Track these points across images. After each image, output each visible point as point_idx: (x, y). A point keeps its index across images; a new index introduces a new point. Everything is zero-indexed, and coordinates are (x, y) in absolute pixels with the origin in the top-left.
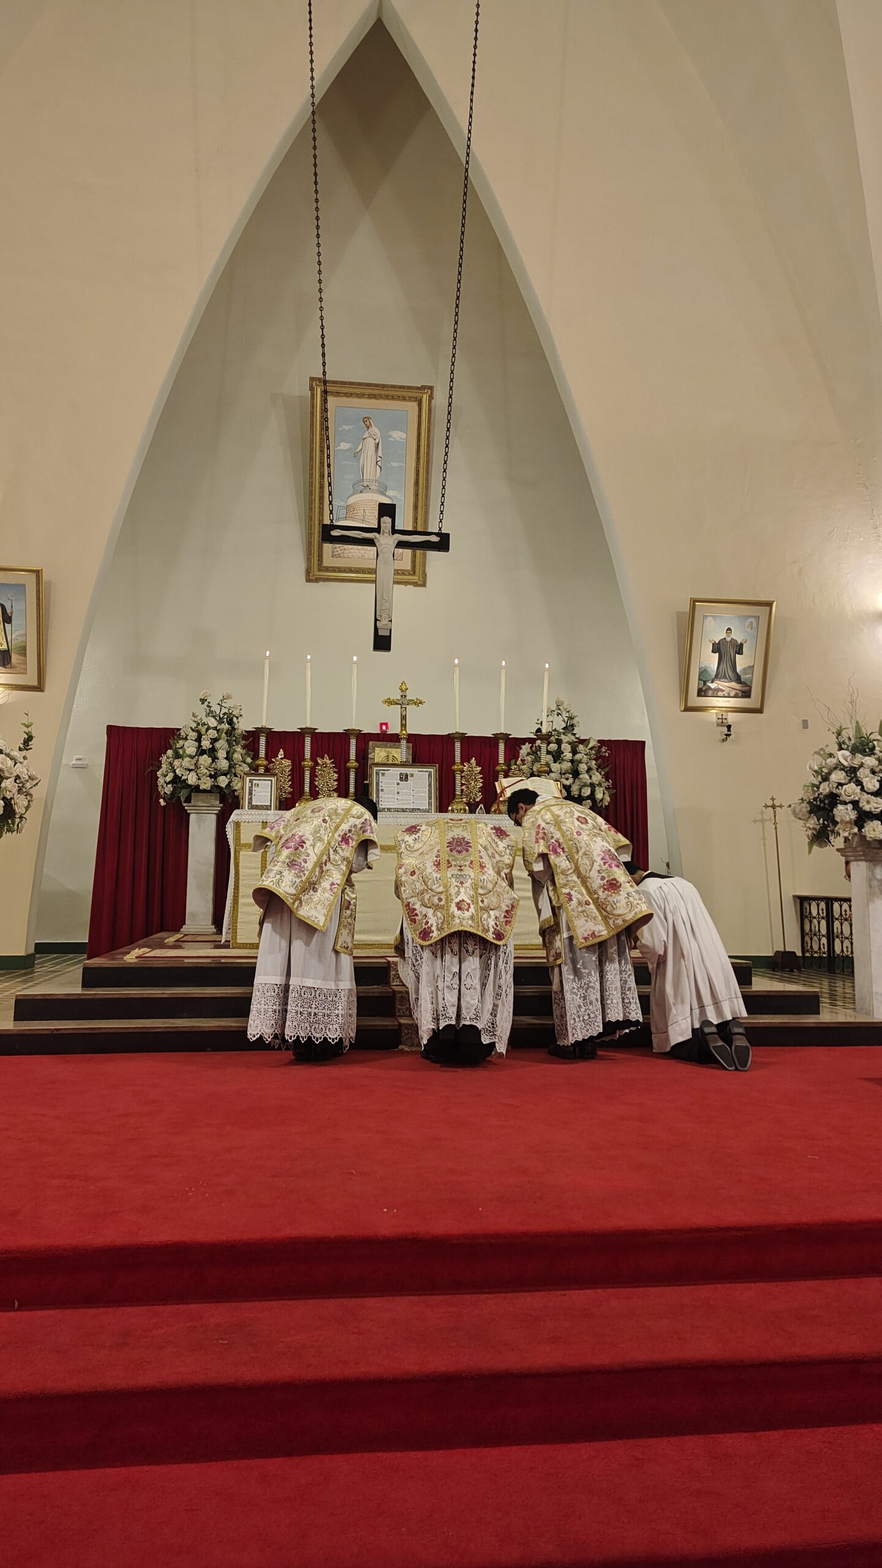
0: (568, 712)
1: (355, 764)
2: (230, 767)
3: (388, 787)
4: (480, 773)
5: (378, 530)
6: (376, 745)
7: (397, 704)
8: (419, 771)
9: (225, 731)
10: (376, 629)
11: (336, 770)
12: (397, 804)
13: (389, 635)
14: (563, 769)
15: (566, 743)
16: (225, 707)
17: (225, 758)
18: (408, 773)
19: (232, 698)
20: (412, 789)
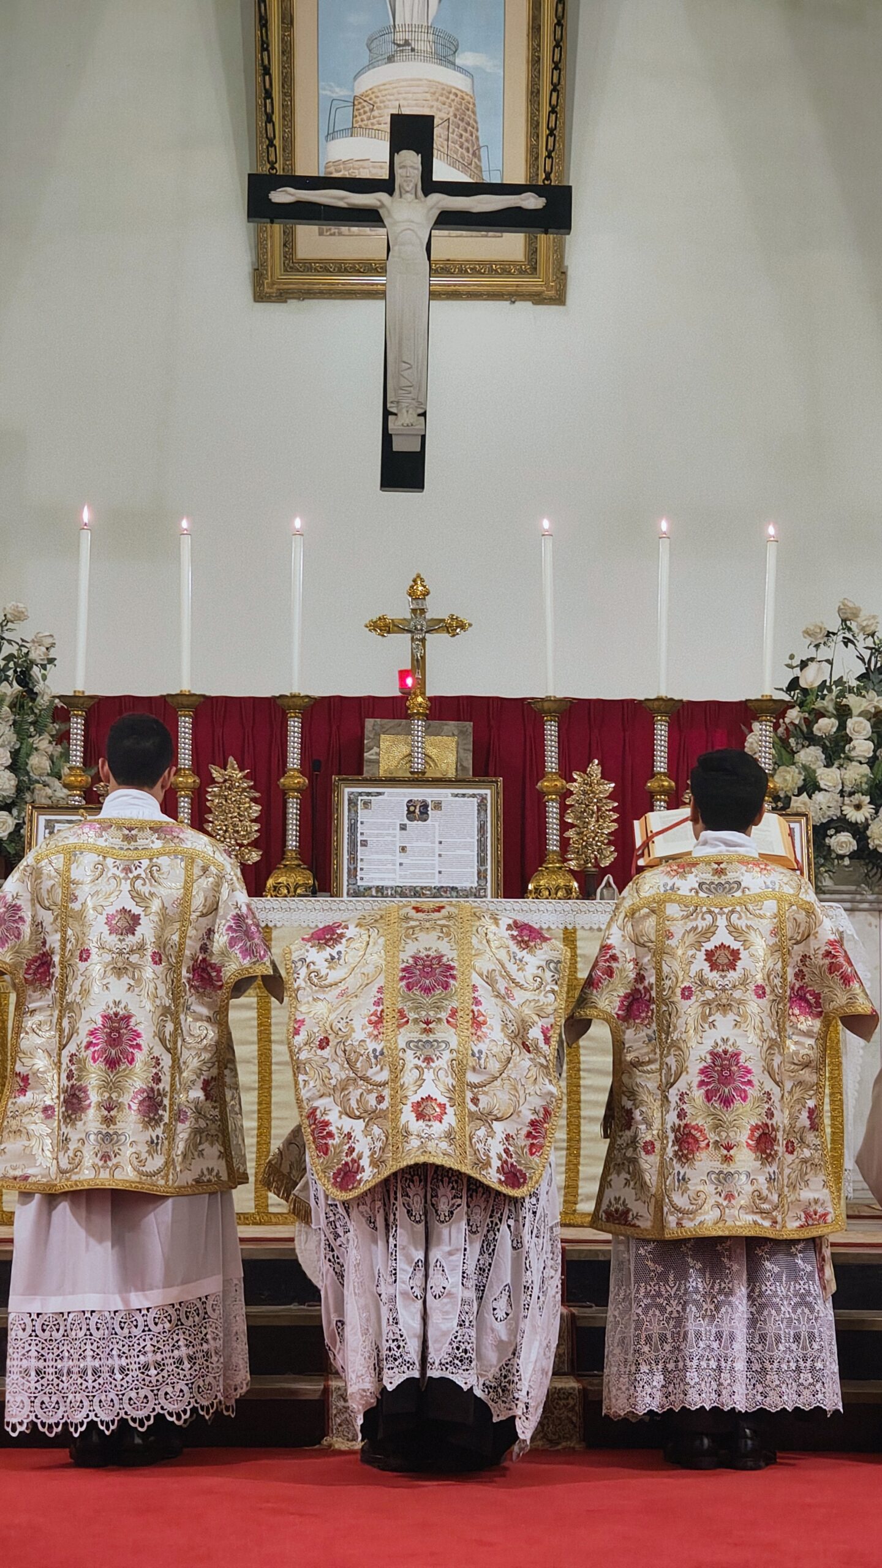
0: (873, 635)
1: (301, 780)
2: (20, 789)
3: (377, 836)
4: (612, 797)
5: (387, 186)
6: (382, 726)
7: (404, 630)
8: (457, 795)
9: (8, 701)
10: (387, 438)
11: (257, 795)
12: (401, 877)
13: (418, 449)
14: (847, 783)
15: (860, 715)
16: (9, 642)
17: (6, 768)
18: (429, 800)
19: (26, 618)
20: (437, 840)
